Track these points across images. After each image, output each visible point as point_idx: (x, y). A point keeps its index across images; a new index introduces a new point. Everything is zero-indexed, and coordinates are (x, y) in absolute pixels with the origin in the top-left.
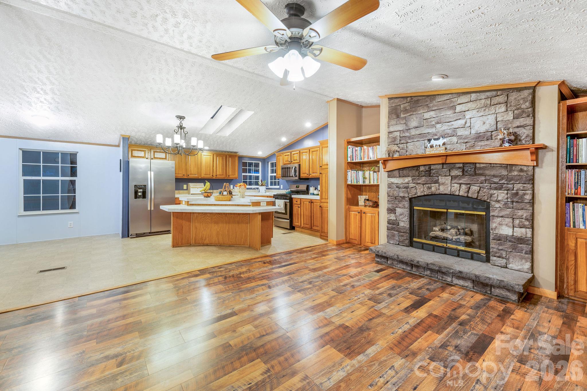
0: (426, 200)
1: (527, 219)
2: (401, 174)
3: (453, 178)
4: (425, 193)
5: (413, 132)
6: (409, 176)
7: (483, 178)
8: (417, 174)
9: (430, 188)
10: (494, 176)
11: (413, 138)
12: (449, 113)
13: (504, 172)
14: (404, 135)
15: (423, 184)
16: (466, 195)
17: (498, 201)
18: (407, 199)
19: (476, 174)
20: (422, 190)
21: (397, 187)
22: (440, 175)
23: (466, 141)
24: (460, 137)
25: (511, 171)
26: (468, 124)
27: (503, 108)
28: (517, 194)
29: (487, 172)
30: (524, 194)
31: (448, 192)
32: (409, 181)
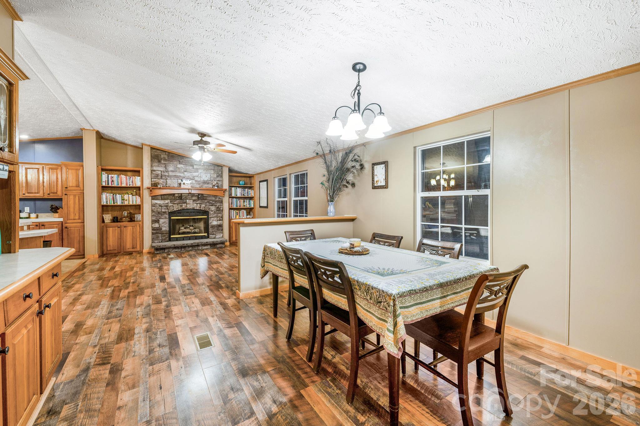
0: (178, 213)
1: (221, 217)
2: (162, 198)
3: (194, 201)
4: (179, 209)
5: (171, 174)
6: (168, 199)
7: (206, 201)
8: (173, 198)
9: (181, 206)
10: (211, 200)
11: (170, 177)
12: (191, 168)
13: (214, 199)
14: (164, 174)
15: (178, 204)
16: (200, 209)
17: (212, 211)
18: (168, 213)
19: (204, 199)
20: (177, 207)
21: (160, 206)
22: (187, 199)
23: (199, 183)
24: (196, 181)
25: (216, 198)
26: (199, 176)
27: (213, 172)
28: (218, 207)
29: (208, 198)
30: (221, 207)
31: (191, 208)
32: (168, 202)
